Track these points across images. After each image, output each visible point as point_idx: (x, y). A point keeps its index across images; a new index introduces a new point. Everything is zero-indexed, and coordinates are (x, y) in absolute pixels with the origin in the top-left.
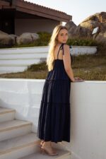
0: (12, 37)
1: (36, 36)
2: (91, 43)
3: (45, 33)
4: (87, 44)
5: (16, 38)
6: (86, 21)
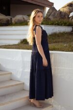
0: (8, 18)
4: (65, 24)
5: (11, 19)
6: (65, 7)
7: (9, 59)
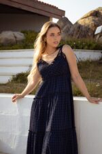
1: (20, 36)
2: (94, 45)
3: (31, 32)
6: (86, 18)
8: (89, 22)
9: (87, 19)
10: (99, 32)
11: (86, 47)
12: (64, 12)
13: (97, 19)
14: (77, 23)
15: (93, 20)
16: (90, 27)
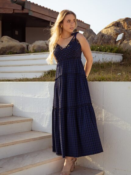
4: (111, 51)
6: (108, 27)
7: (29, 96)
8: (111, 31)
9: (109, 29)
10: (120, 39)
11: (109, 51)
12: (89, 25)
13: (118, 28)
14: (100, 33)
15: (115, 30)
16: (112, 35)
